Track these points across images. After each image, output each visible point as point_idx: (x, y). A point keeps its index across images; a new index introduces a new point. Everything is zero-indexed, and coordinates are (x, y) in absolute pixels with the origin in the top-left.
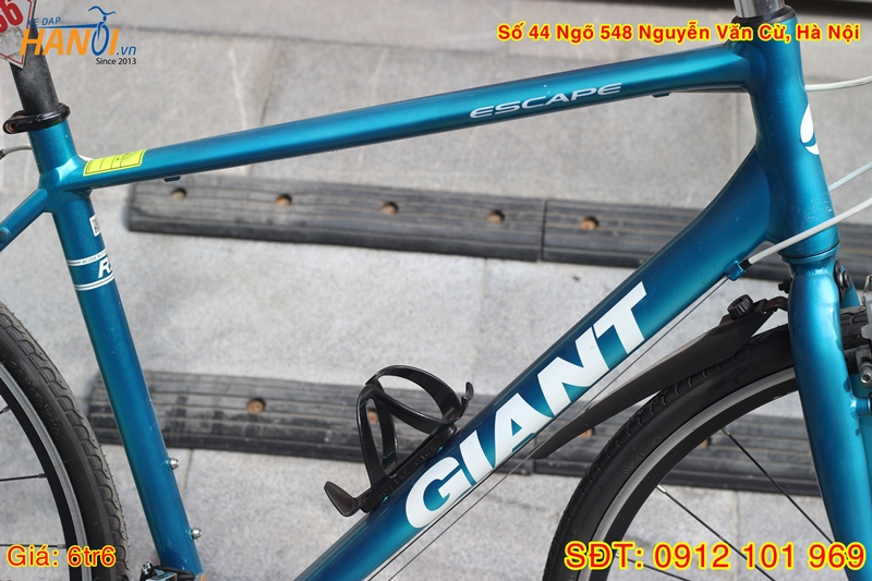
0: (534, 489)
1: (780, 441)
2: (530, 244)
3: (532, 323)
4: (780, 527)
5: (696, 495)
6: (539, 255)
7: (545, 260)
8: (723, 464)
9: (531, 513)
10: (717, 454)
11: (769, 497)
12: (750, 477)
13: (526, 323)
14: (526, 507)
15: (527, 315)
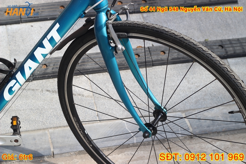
0: (34, 85)
1: (96, 59)
2: (17, 19)
3: (23, 40)
4: (101, 82)
5: (78, 78)
6: (20, 22)
7: (22, 23)
8: (83, 68)
9: (35, 91)
10: (81, 66)
11: (97, 74)
12: (91, 70)
13: (21, 41)
14: (33, 90)
15: (21, 38)
